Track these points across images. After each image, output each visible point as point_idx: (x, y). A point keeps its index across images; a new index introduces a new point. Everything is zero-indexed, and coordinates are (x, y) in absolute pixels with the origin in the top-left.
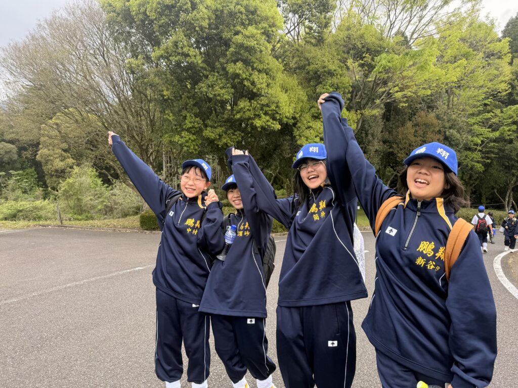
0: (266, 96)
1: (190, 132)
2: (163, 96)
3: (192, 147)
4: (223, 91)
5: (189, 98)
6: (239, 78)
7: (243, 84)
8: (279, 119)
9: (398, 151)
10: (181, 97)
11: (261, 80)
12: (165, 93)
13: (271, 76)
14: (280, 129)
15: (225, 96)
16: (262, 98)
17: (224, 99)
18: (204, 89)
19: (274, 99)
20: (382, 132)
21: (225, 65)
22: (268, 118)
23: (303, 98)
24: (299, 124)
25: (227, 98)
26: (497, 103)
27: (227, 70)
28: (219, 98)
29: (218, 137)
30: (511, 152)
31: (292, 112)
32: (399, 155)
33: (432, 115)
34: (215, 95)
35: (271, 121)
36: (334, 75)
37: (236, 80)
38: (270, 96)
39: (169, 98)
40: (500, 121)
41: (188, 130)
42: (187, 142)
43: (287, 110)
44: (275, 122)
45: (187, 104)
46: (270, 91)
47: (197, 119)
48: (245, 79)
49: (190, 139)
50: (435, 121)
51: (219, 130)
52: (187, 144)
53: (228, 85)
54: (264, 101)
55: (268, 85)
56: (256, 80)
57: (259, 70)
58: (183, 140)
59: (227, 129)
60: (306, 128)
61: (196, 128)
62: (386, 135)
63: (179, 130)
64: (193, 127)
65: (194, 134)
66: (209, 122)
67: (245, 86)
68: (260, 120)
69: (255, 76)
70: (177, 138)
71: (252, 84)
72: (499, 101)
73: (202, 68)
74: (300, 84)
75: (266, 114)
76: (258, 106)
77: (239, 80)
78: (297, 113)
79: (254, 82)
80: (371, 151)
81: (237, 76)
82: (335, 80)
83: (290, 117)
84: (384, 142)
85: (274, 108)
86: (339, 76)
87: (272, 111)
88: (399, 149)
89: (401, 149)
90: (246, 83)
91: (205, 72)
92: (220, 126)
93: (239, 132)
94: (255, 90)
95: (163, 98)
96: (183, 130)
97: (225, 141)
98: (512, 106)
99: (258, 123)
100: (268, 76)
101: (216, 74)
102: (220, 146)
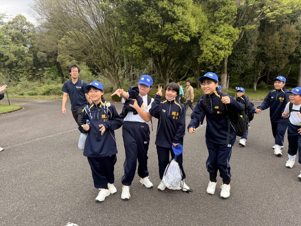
0: (182, 21)
1: (137, 45)
2: (121, 24)
3: (138, 54)
4: (155, 19)
5: (136, 23)
6: (165, 10)
7: (167, 13)
8: (189, 35)
9: (267, 52)
10: (131, 23)
11: (179, 10)
12: (122, 22)
13: (185, 7)
14: (189, 41)
15: (157, 22)
16: (179, 22)
17: (156, 24)
18: (144, 18)
19: (187, 22)
20: (258, 39)
21: (157, 2)
22: (182, 34)
23: (205, 20)
24: (202, 37)
25: (158, 23)
27: (158, 5)
28: (152, 23)
29: (153, 47)
31: (197, 30)
32: (268, 54)
33: (293, 27)
34: (151, 21)
35: (184, 36)
36: (226, 5)
37: (163, 12)
38: (184, 20)
39: (124, 25)
41: (136, 44)
42: (135, 51)
43: (194, 29)
44: (186, 37)
45: (135, 28)
46: (185, 17)
47: (140, 37)
48: (169, 10)
49: (137, 49)
50: (295, 31)
51: (153, 43)
52: (135, 52)
53: (158, 15)
54: (180, 23)
55: (183, 13)
56: (176, 11)
57: (178, 4)
58: (133, 50)
59: (158, 42)
60: (207, 40)
61: (140, 42)
62: (260, 41)
63: (130, 43)
64: (139, 42)
65: (139, 46)
66: (147, 38)
67: (169, 15)
68: (177, 36)
69: (175, 8)
70: (129, 49)
71: (173, 13)
73: (143, 5)
74: (204, 11)
75: (181, 32)
76: (177, 27)
77: (165, 12)
78: (201, 30)
79: (175, 12)
80: (249, 52)
81: (164, 9)
82: (226, 8)
83: (197, 33)
84: (259, 46)
85: (186, 28)
86: (229, 5)
87: (185, 29)
88: (268, 50)
89: (270, 50)
90: (170, 13)
91: (145, 7)
92: (155, 40)
93: (165, 44)
94: (175, 17)
95: (121, 25)
96: (133, 43)
97: (157, 49)
99: (176, 38)
100: (183, 8)
101: (151, 8)
102: (154, 53)
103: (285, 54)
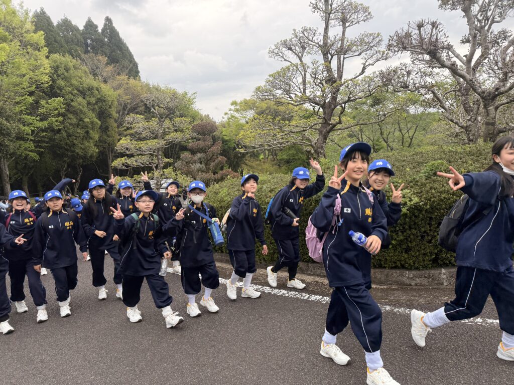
26: (41, 93)
30: (61, 141)
40: (47, 112)
72: (42, 92)
98: (55, 99)
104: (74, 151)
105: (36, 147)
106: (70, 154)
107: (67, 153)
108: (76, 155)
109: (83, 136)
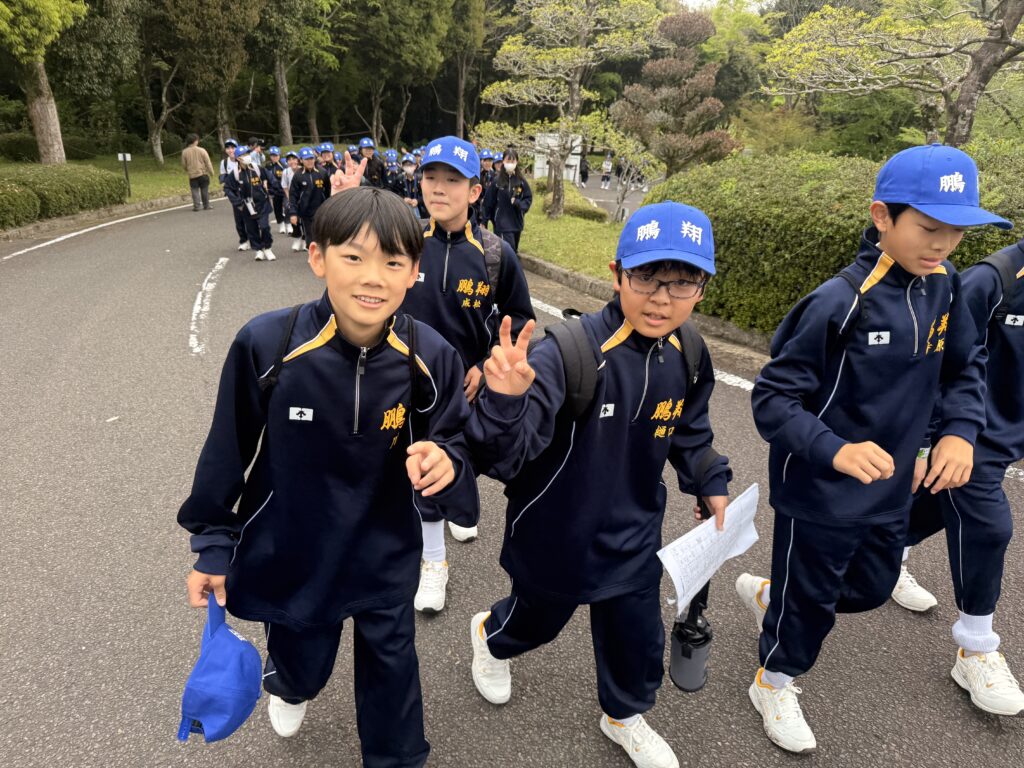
9: (178, 17)
32: (180, 26)
88: (178, 11)
89: (184, 12)
103: (236, 31)
104: (399, 57)
105: (334, 41)
106: (392, 61)
107: (386, 57)
108: (403, 65)
109: (419, 25)
